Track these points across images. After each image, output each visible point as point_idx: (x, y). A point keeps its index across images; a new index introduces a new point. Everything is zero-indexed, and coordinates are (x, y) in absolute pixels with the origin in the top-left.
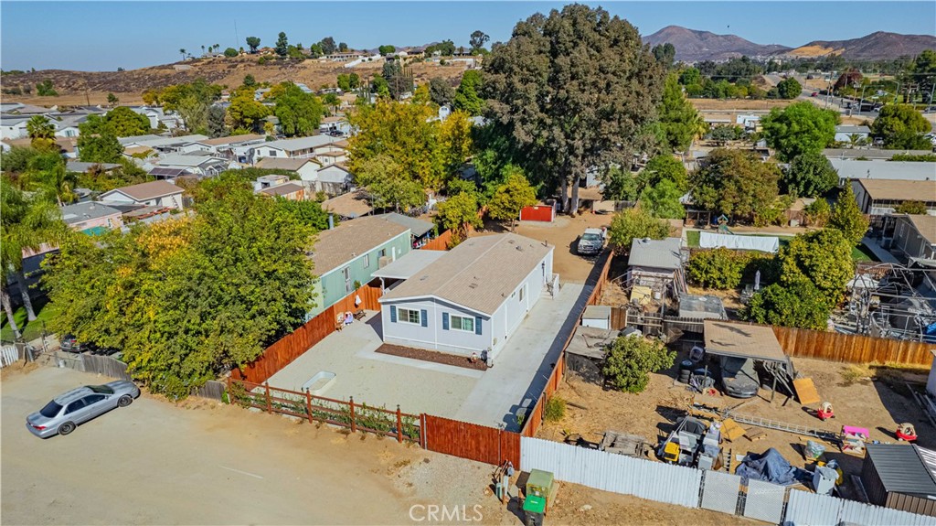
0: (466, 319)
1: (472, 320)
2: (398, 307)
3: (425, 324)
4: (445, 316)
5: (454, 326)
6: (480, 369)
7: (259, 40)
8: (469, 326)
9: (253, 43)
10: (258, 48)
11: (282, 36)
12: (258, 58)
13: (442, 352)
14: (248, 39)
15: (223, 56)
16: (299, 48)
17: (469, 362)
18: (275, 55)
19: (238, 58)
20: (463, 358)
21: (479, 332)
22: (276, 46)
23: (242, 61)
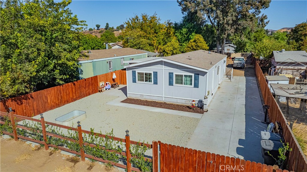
0: (186, 76)
1: (191, 76)
2: (138, 71)
3: (156, 83)
4: (171, 75)
5: (177, 83)
6: (198, 112)
7: (100, 25)
8: (189, 82)
9: (98, 26)
10: (100, 28)
11: (107, 24)
12: (99, 31)
13: (168, 102)
14: (96, 25)
15: (88, 31)
16: (113, 28)
17: (189, 109)
18: (105, 30)
19: (93, 31)
20: (184, 106)
21: (196, 86)
22: (105, 27)
23: (94, 32)
